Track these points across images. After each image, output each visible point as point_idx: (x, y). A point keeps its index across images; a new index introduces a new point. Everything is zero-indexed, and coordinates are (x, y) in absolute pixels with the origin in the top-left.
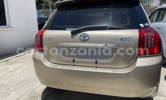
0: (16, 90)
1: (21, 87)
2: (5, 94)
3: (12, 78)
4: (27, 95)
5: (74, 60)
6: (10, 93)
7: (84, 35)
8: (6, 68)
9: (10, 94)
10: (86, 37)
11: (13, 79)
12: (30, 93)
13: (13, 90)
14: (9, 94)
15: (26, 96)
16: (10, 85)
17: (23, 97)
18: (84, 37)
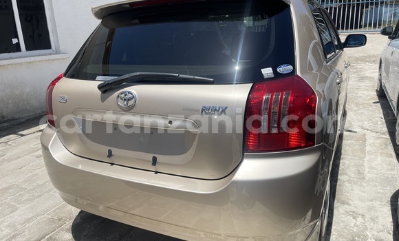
0: (32, 200)
1: (43, 194)
2: (8, 208)
3: (37, 171)
4: (48, 214)
5: (110, 151)
6: (18, 206)
7: (126, 95)
8: (36, 146)
9: (17, 209)
10: (129, 100)
11: (37, 175)
12: (55, 210)
13: (26, 200)
14: (14, 209)
15: (46, 215)
16: (26, 189)
17: (38, 218)
18: (125, 100)
